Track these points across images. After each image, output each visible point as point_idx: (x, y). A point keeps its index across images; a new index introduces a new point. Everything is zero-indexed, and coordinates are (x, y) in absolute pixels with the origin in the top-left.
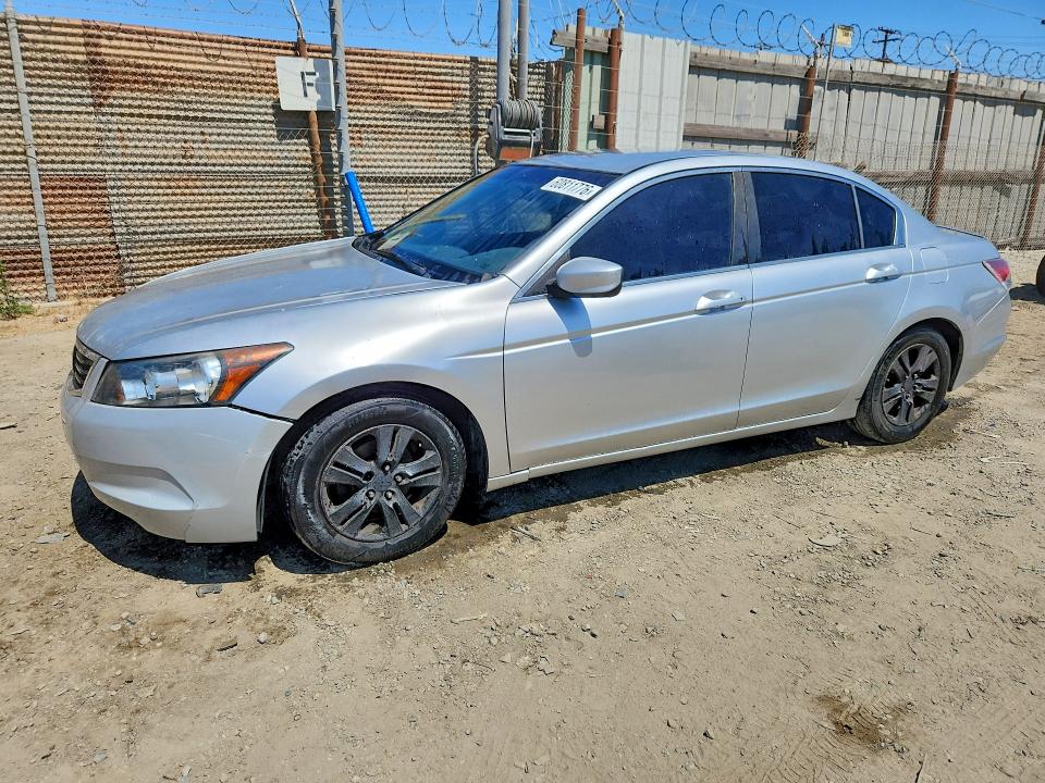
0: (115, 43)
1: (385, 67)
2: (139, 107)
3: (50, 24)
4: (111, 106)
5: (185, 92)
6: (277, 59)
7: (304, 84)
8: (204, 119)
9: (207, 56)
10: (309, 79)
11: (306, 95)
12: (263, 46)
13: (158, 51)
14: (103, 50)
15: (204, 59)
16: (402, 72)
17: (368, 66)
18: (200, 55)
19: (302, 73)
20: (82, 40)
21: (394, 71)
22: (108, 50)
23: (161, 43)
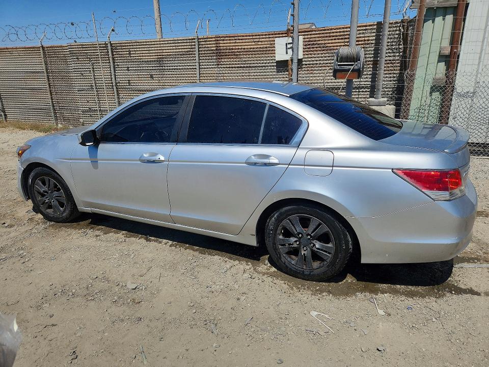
0: (225, 42)
1: (328, 35)
2: (230, 64)
3: (207, 38)
4: (222, 65)
5: (245, 58)
6: (276, 39)
7: (286, 49)
8: (250, 67)
9: (255, 42)
10: (289, 46)
11: (287, 53)
12: (276, 34)
13: (237, 43)
14: (221, 45)
15: (254, 43)
16: (336, 36)
17: (318, 36)
18: (252, 42)
19: (286, 44)
20: (214, 42)
21: (333, 36)
22: (222, 44)
23: (239, 39)
